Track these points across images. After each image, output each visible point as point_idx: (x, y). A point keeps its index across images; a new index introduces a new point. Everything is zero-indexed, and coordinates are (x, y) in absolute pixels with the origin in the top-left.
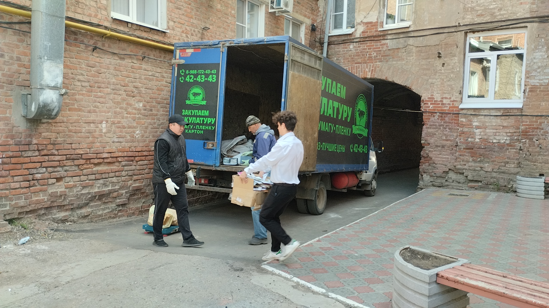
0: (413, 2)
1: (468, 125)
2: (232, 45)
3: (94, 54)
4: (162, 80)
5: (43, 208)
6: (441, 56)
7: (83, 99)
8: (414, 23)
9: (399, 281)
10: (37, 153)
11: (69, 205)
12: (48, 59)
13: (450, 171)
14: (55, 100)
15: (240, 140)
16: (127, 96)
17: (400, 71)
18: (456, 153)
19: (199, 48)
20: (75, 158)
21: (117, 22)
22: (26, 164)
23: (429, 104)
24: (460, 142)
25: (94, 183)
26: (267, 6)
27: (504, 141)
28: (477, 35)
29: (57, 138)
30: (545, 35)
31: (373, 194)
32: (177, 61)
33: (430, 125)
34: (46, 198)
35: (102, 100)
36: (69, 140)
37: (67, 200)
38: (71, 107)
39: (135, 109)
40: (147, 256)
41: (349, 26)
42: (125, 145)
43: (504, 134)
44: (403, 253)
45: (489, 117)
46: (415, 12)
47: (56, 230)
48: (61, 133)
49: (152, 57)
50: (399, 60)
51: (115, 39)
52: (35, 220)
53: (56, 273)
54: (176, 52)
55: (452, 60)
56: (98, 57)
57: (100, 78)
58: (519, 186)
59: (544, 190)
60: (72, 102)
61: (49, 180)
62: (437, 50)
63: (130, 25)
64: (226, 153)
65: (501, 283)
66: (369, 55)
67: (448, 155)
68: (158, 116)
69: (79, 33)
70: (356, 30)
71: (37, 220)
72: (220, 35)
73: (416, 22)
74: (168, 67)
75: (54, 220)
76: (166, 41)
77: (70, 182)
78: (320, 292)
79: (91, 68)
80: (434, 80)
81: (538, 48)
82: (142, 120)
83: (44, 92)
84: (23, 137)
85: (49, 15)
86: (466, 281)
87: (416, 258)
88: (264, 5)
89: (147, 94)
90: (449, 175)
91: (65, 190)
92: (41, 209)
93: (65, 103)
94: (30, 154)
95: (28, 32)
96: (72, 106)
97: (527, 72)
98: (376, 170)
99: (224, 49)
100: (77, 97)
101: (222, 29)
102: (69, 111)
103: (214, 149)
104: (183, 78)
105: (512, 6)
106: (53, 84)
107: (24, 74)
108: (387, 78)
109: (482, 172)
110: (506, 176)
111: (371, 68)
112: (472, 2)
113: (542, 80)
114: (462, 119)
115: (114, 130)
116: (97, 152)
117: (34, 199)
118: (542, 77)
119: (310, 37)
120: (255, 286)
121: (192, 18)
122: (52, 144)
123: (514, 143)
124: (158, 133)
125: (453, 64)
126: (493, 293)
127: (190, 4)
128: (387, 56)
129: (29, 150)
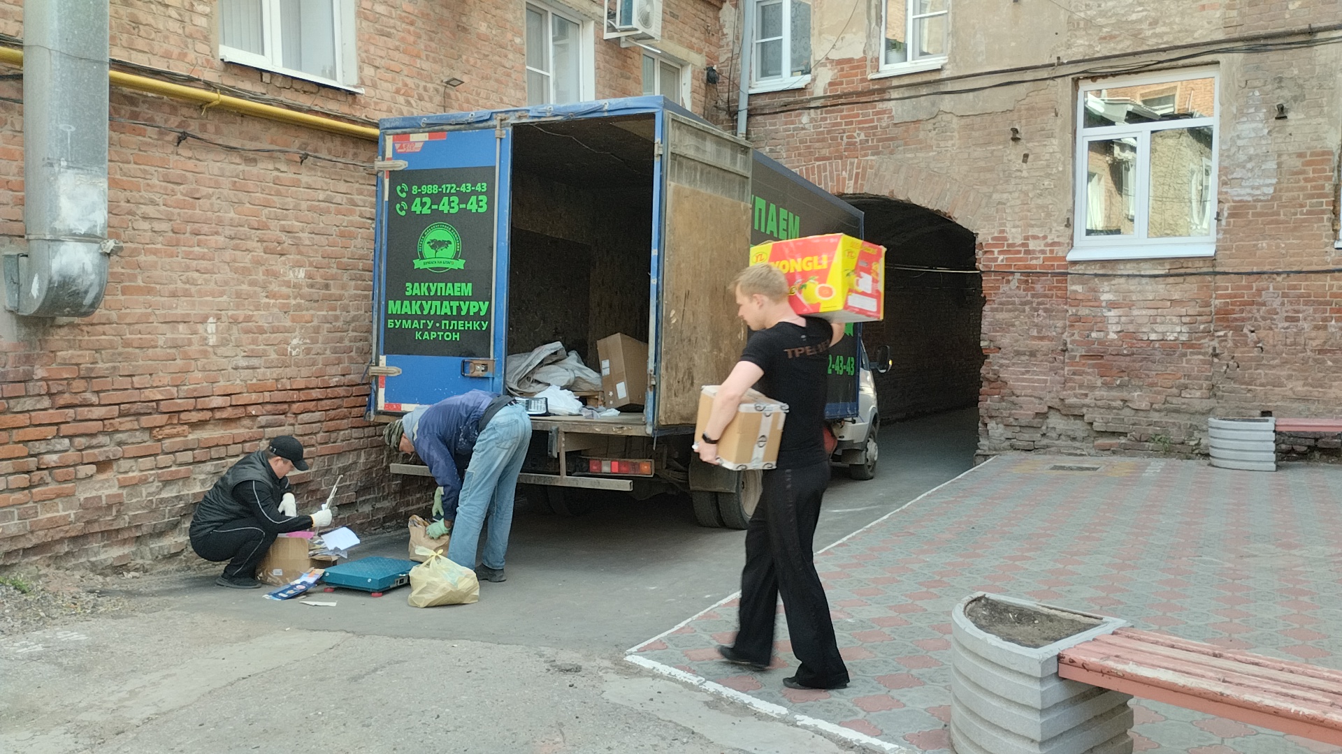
0: (948, 9)
1: (1090, 300)
2: (524, 120)
3: (180, 151)
4: (351, 213)
5: (66, 538)
6: (1018, 136)
7: (156, 262)
8: (953, 59)
9: (967, 679)
10: (46, 402)
11: (129, 528)
12: (68, 167)
13: (1052, 412)
14: (89, 268)
15: (549, 353)
16: (265, 253)
17: (923, 175)
18: (1063, 369)
19: (442, 130)
20: (142, 411)
21: (236, 71)
22: (21, 430)
23: (996, 253)
24: (1073, 342)
25: (192, 472)
26: (599, 24)
27: (1176, 335)
28: (1101, 84)
29: (97, 363)
30: (1262, 81)
31: (871, 474)
32: (386, 163)
33: (1001, 304)
34: (72, 512)
35: (204, 264)
36: (125, 368)
37: (126, 517)
38: (128, 284)
39: (287, 284)
40: (340, 648)
41: (796, 69)
42: (264, 374)
43: (1175, 319)
44: (972, 610)
45: (1137, 279)
46: (954, 34)
47: (102, 593)
48: (105, 349)
49: (324, 154)
50: (921, 149)
51: (232, 113)
52: (47, 570)
53: (114, 698)
54: (385, 140)
55: (1045, 145)
56: (190, 158)
57: (197, 211)
58: (1217, 443)
59: (1274, 449)
60: (129, 271)
61: (78, 467)
62: (1009, 124)
63: (266, 78)
64: (515, 387)
65: (1211, 671)
66: (848, 137)
67: (1045, 374)
68: (346, 301)
69: (141, 99)
70: (814, 80)
71: (52, 570)
72: (488, 98)
73: (958, 58)
74: (364, 178)
75: (94, 568)
76: (358, 114)
77: (130, 470)
78: (774, 715)
79: (175, 187)
80: (1005, 196)
81: (1245, 111)
82: (304, 312)
83: (63, 247)
84: (10, 363)
85: (68, 56)
86: (1128, 670)
87: (1001, 621)
88: (593, 22)
89: (316, 247)
90: (1048, 421)
91: (120, 491)
92: (61, 541)
93: (112, 274)
94: (28, 404)
95: (15, 101)
96: (130, 281)
97: (1223, 171)
98: (875, 417)
99: (504, 132)
100: (142, 258)
101: (492, 82)
102: (123, 293)
103: (488, 378)
104: (404, 204)
105: (1182, 14)
106: (83, 229)
107: (8, 204)
108: (892, 192)
109: (1127, 412)
110: (1183, 420)
111: (855, 171)
112: (1087, 5)
113: (1258, 188)
114: (1074, 288)
115: (236, 339)
116: (195, 394)
117: (44, 516)
118: (1258, 182)
119: (703, 99)
120: (616, 707)
121: (418, 56)
122: (83, 378)
123: (1198, 339)
124: (347, 343)
125: (1047, 156)
126: (1194, 695)
127: (412, 24)
128: (892, 139)
129: (27, 396)
